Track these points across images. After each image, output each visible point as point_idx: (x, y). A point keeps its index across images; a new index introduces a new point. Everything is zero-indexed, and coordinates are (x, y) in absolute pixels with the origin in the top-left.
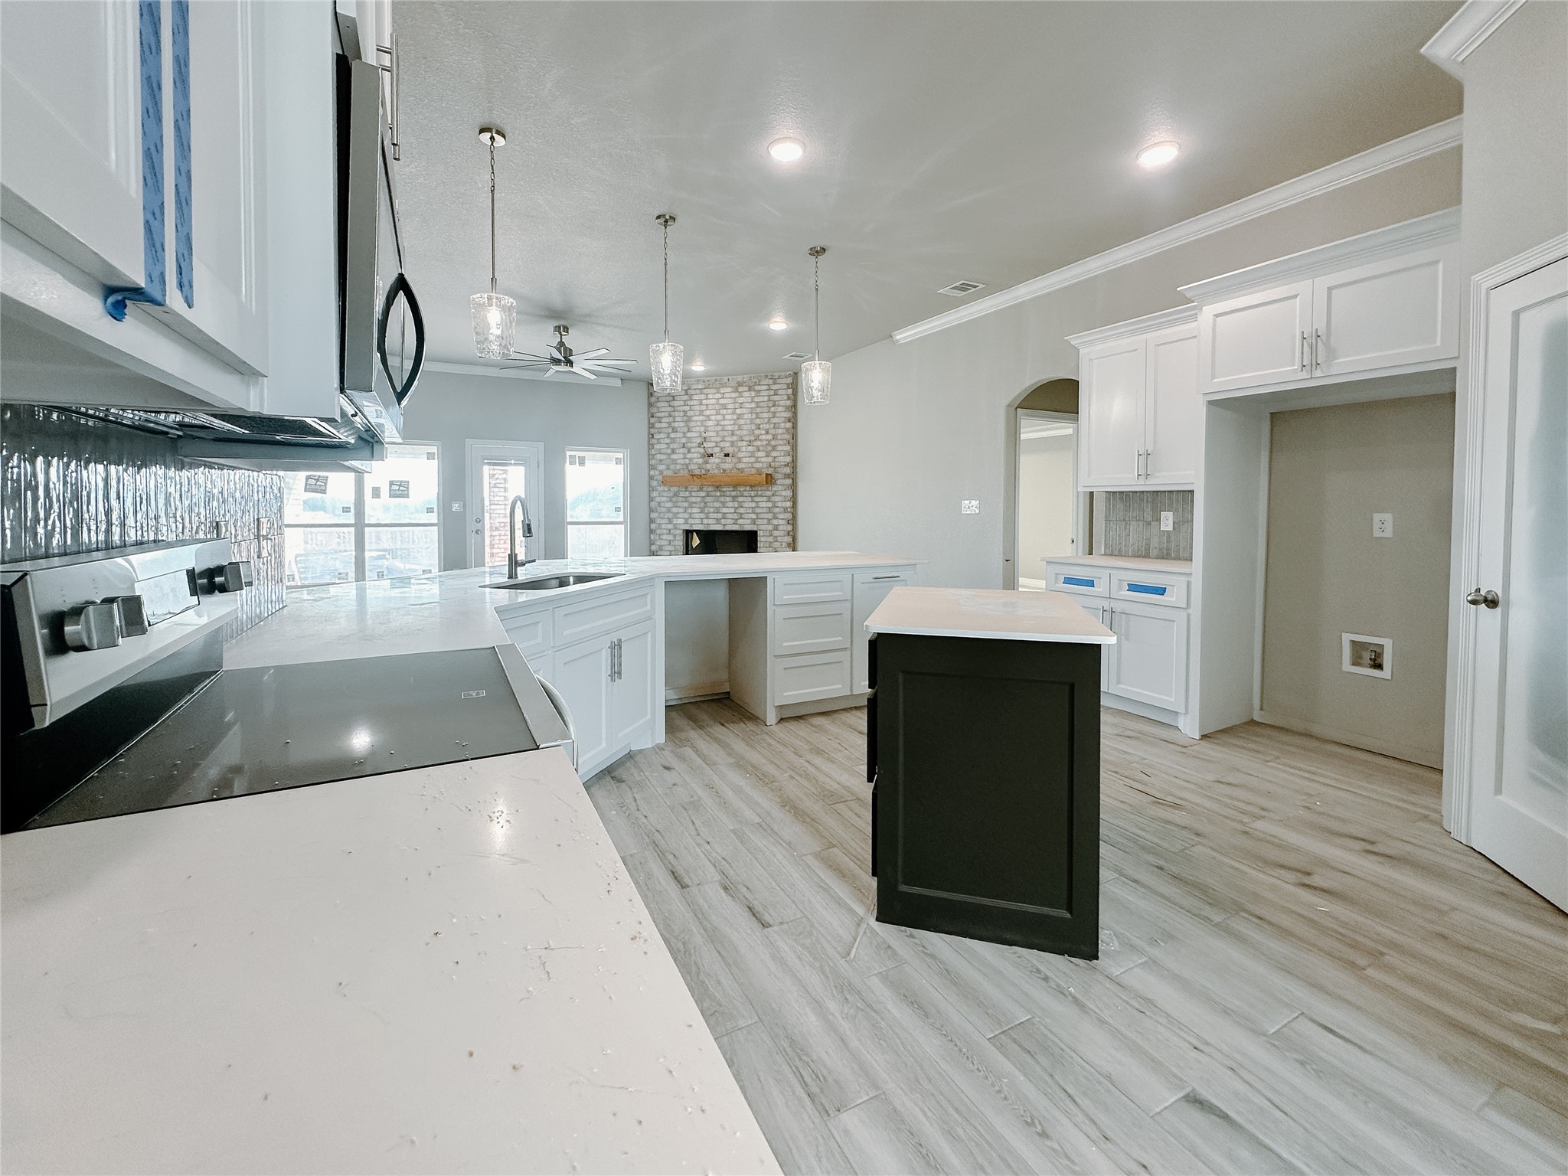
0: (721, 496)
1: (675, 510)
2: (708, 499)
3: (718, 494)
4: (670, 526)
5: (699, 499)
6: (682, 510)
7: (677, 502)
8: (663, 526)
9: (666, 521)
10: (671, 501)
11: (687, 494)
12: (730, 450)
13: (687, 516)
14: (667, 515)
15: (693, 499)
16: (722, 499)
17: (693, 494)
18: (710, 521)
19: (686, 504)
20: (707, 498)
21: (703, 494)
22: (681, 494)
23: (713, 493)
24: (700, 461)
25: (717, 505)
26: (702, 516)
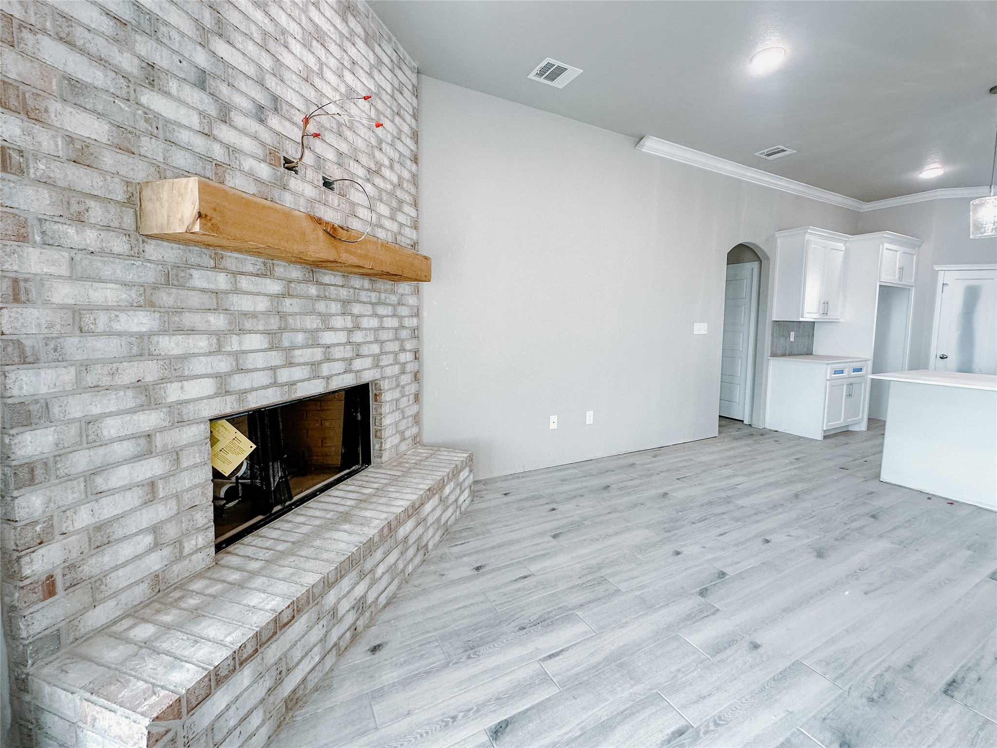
0: (319, 298)
1: (170, 345)
2: (290, 305)
3: (313, 290)
4: (149, 420)
5: (262, 305)
6: (202, 343)
7: (179, 310)
8: (111, 428)
9: (129, 400)
10: (150, 305)
11: (222, 281)
12: (335, 173)
13: (223, 365)
14: (130, 373)
15: (245, 304)
16: (321, 306)
17: (244, 283)
18: (298, 373)
19: (217, 321)
20: (288, 301)
21: (274, 287)
22: (199, 279)
23: (302, 288)
24: (264, 171)
25: (312, 322)
26: (275, 358)
